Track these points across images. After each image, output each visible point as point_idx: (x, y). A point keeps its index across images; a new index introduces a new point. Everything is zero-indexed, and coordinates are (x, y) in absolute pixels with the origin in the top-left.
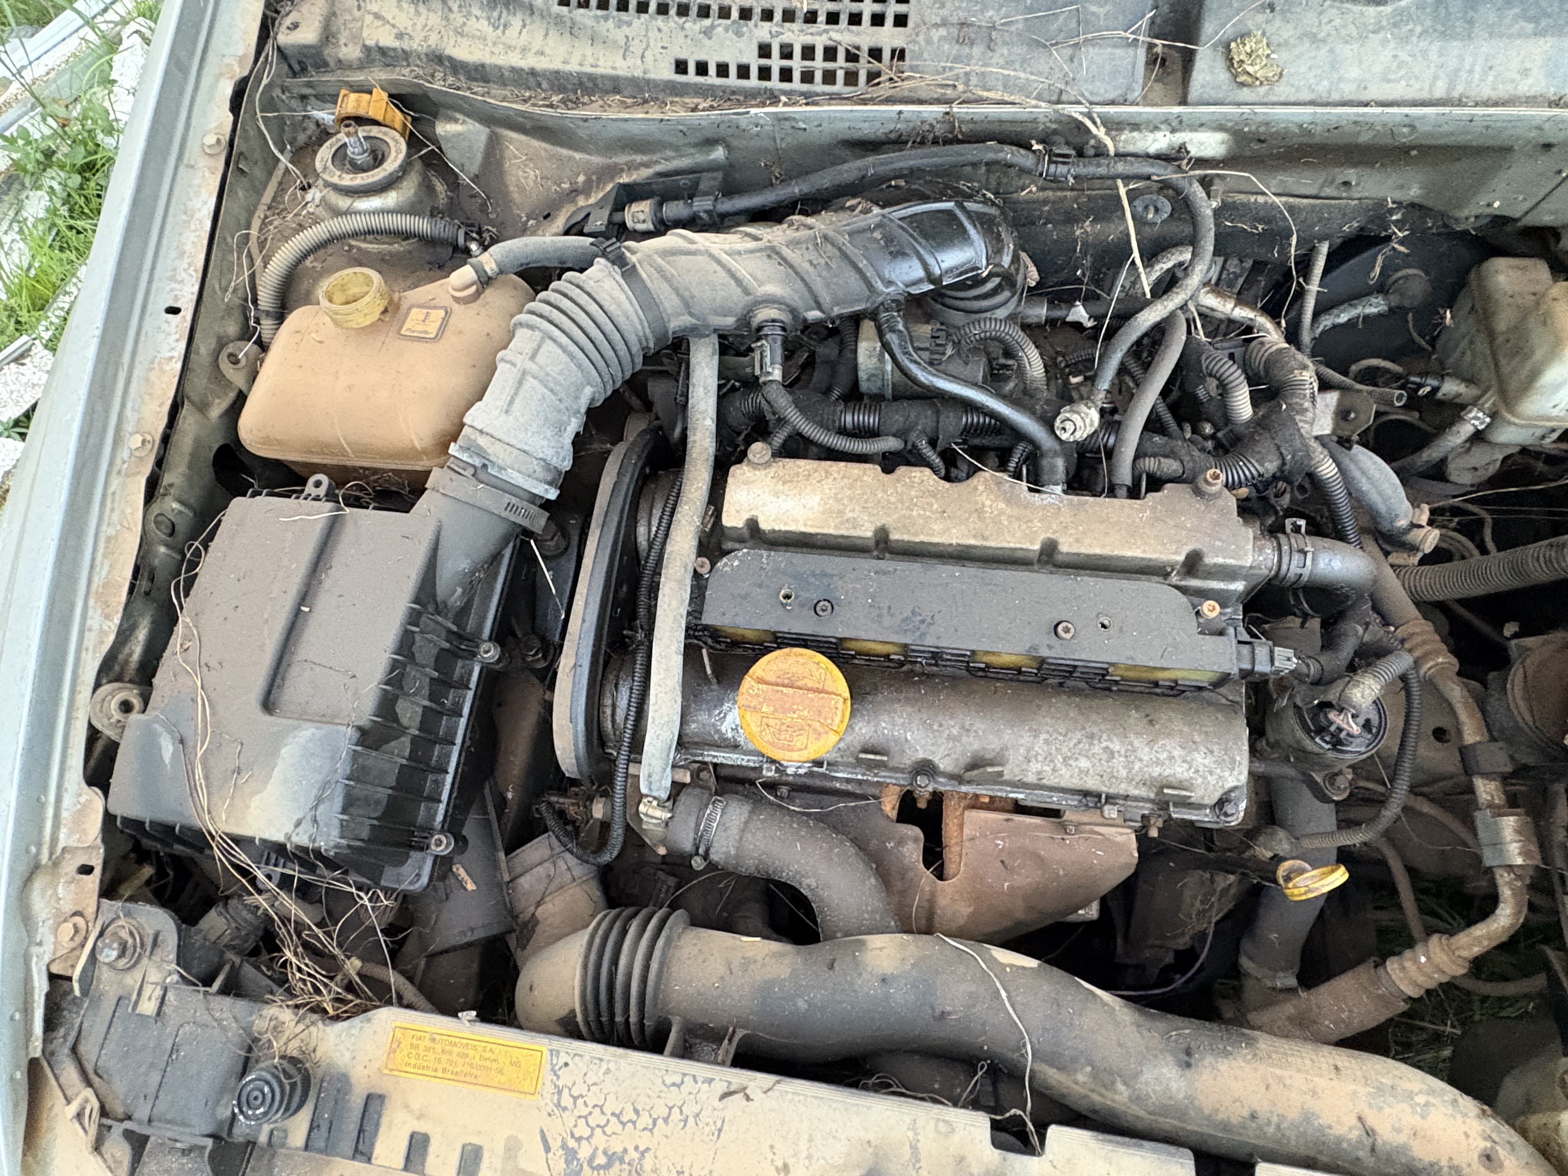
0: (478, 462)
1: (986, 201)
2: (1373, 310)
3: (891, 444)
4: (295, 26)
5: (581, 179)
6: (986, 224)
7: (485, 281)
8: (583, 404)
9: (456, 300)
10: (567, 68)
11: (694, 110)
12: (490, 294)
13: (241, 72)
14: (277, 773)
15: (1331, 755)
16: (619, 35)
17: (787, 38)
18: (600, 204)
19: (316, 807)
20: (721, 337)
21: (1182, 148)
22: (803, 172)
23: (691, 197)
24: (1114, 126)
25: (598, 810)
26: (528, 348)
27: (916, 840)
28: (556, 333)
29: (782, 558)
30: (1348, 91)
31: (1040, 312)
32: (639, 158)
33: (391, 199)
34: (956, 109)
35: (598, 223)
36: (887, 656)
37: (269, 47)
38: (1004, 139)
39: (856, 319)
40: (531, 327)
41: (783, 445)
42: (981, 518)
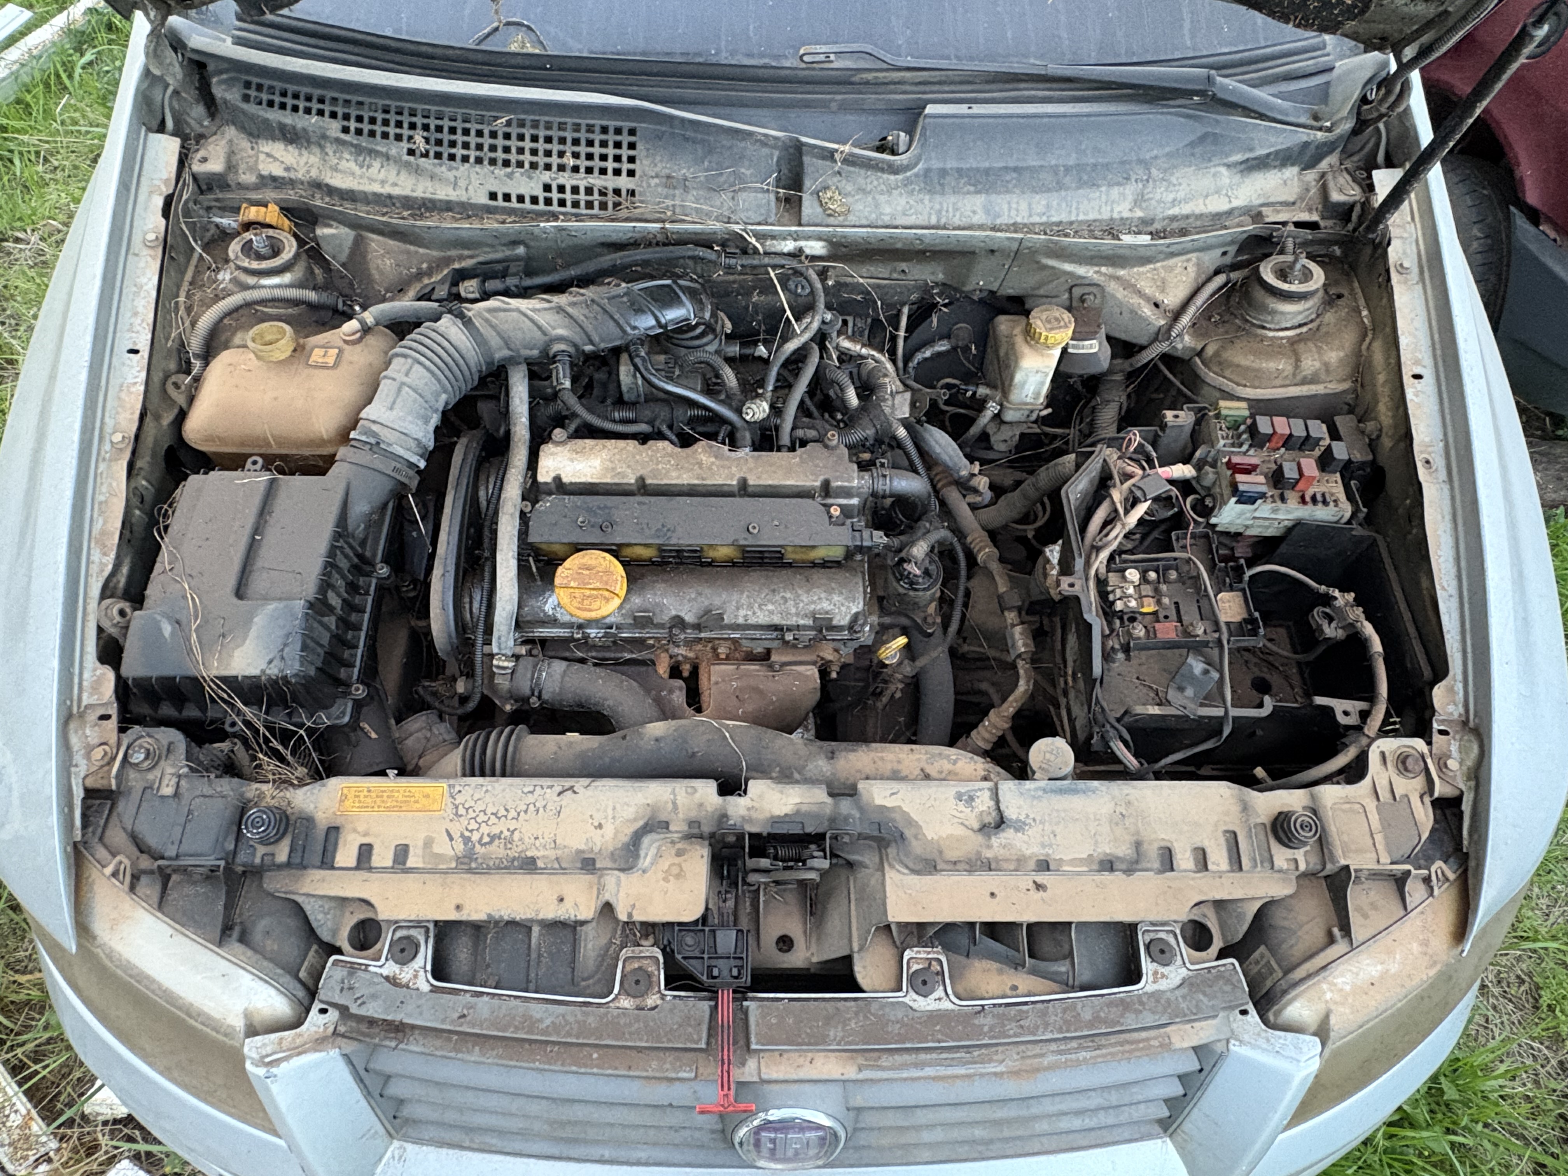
0: (372, 441)
1: (692, 280)
2: (943, 348)
3: (643, 427)
4: (204, 160)
5: (425, 266)
6: (693, 294)
7: (366, 330)
8: (440, 406)
9: (346, 342)
10: (414, 194)
11: (503, 222)
12: (370, 339)
13: (167, 190)
14: (253, 632)
15: (912, 593)
16: (450, 175)
17: (561, 181)
18: (442, 282)
19: (282, 650)
20: (528, 364)
21: (801, 250)
22: (577, 263)
23: (504, 277)
24: (758, 236)
25: (461, 687)
26: (404, 369)
27: (680, 689)
28: (422, 359)
29: (578, 500)
30: (887, 219)
31: (735, 349)
32: (466, 253)
33: (287, 278)
34: (668, 226)
35: (442, 292)
36: (650, 560)
37: (186, 175)
38: (699, 243)
39: (616, 352)
40: (405, 356)
41: (576, 431)
42: (701, 468)
